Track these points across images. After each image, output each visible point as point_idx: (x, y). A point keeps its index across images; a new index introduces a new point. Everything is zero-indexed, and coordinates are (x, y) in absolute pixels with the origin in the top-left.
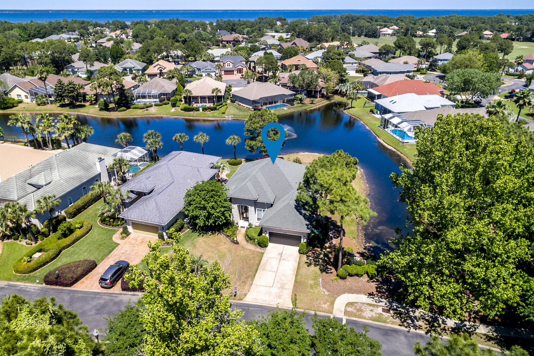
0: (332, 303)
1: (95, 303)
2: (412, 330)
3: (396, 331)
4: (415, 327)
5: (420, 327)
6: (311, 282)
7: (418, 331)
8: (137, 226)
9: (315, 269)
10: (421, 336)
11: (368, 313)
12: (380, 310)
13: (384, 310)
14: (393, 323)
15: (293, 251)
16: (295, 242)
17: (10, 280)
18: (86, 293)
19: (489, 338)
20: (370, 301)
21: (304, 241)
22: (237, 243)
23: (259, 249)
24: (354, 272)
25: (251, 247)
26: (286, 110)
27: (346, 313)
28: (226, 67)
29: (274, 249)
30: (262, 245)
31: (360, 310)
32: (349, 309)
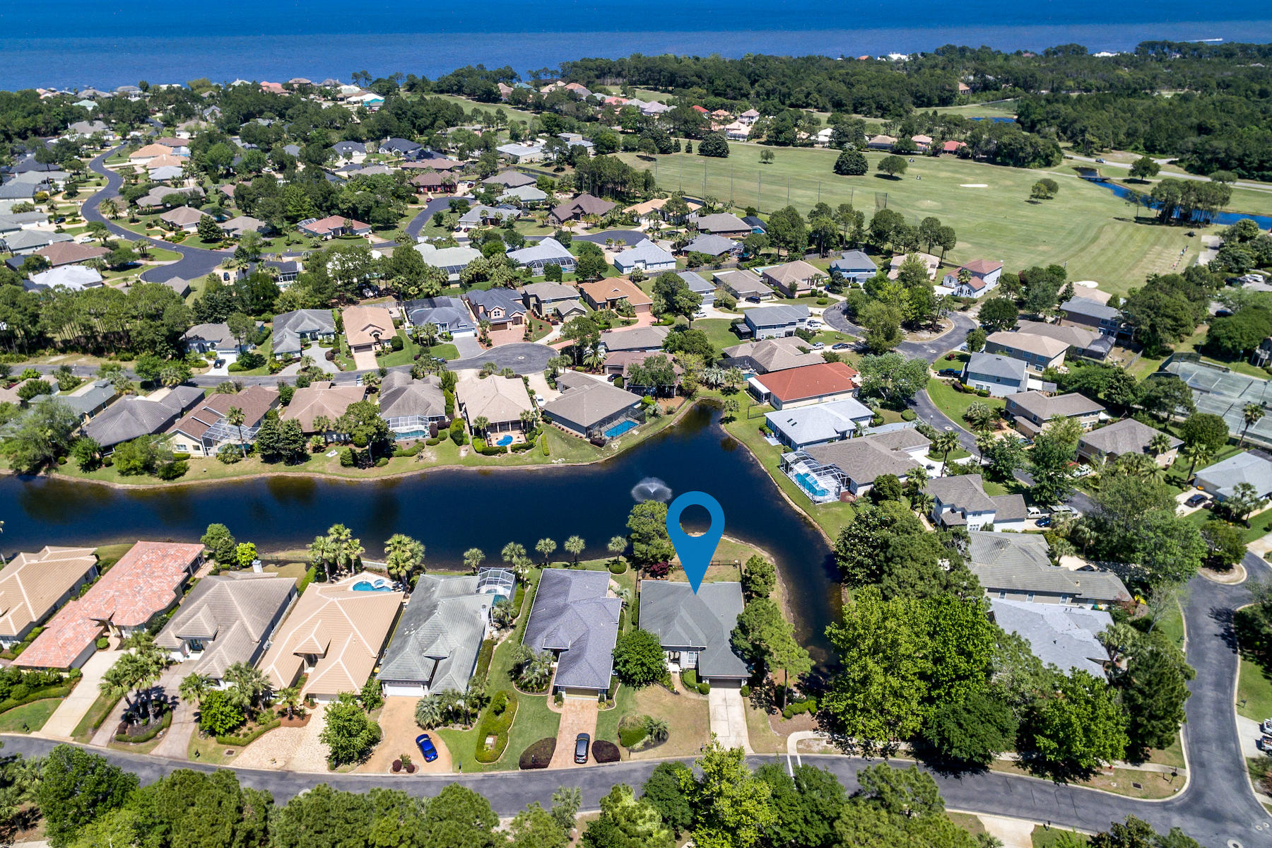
0: (785, 743)
1: (582, 779)
2: (852, 756)
3: (839, 759)
4: (854, 753)
5: (857, 753)
6: (762, 726)
7: (857, 756)
8: (570, 691)
9: (761, 712)
10: (858, 760)
11: (816, 748)
12: (824, 743)
13: (828, 743)
14: (837, 753)
15: (734, 693)
16: (737, 685)
17: (482, 771)
18: (567, 771)
19: (908, 753)
20: (816, 736)
21: (744, 683)
22: (677, 693)
23: (702, 697)
24: (798, 710)
25: (693, 696)
26: (637, 435)
27: (799, 750)
28: (493, 317)
29: (716, 694)
30: (704, 692)
31: (809, 746)
32: (800, 747)
